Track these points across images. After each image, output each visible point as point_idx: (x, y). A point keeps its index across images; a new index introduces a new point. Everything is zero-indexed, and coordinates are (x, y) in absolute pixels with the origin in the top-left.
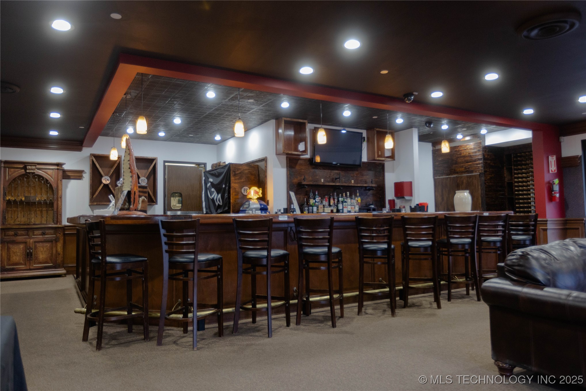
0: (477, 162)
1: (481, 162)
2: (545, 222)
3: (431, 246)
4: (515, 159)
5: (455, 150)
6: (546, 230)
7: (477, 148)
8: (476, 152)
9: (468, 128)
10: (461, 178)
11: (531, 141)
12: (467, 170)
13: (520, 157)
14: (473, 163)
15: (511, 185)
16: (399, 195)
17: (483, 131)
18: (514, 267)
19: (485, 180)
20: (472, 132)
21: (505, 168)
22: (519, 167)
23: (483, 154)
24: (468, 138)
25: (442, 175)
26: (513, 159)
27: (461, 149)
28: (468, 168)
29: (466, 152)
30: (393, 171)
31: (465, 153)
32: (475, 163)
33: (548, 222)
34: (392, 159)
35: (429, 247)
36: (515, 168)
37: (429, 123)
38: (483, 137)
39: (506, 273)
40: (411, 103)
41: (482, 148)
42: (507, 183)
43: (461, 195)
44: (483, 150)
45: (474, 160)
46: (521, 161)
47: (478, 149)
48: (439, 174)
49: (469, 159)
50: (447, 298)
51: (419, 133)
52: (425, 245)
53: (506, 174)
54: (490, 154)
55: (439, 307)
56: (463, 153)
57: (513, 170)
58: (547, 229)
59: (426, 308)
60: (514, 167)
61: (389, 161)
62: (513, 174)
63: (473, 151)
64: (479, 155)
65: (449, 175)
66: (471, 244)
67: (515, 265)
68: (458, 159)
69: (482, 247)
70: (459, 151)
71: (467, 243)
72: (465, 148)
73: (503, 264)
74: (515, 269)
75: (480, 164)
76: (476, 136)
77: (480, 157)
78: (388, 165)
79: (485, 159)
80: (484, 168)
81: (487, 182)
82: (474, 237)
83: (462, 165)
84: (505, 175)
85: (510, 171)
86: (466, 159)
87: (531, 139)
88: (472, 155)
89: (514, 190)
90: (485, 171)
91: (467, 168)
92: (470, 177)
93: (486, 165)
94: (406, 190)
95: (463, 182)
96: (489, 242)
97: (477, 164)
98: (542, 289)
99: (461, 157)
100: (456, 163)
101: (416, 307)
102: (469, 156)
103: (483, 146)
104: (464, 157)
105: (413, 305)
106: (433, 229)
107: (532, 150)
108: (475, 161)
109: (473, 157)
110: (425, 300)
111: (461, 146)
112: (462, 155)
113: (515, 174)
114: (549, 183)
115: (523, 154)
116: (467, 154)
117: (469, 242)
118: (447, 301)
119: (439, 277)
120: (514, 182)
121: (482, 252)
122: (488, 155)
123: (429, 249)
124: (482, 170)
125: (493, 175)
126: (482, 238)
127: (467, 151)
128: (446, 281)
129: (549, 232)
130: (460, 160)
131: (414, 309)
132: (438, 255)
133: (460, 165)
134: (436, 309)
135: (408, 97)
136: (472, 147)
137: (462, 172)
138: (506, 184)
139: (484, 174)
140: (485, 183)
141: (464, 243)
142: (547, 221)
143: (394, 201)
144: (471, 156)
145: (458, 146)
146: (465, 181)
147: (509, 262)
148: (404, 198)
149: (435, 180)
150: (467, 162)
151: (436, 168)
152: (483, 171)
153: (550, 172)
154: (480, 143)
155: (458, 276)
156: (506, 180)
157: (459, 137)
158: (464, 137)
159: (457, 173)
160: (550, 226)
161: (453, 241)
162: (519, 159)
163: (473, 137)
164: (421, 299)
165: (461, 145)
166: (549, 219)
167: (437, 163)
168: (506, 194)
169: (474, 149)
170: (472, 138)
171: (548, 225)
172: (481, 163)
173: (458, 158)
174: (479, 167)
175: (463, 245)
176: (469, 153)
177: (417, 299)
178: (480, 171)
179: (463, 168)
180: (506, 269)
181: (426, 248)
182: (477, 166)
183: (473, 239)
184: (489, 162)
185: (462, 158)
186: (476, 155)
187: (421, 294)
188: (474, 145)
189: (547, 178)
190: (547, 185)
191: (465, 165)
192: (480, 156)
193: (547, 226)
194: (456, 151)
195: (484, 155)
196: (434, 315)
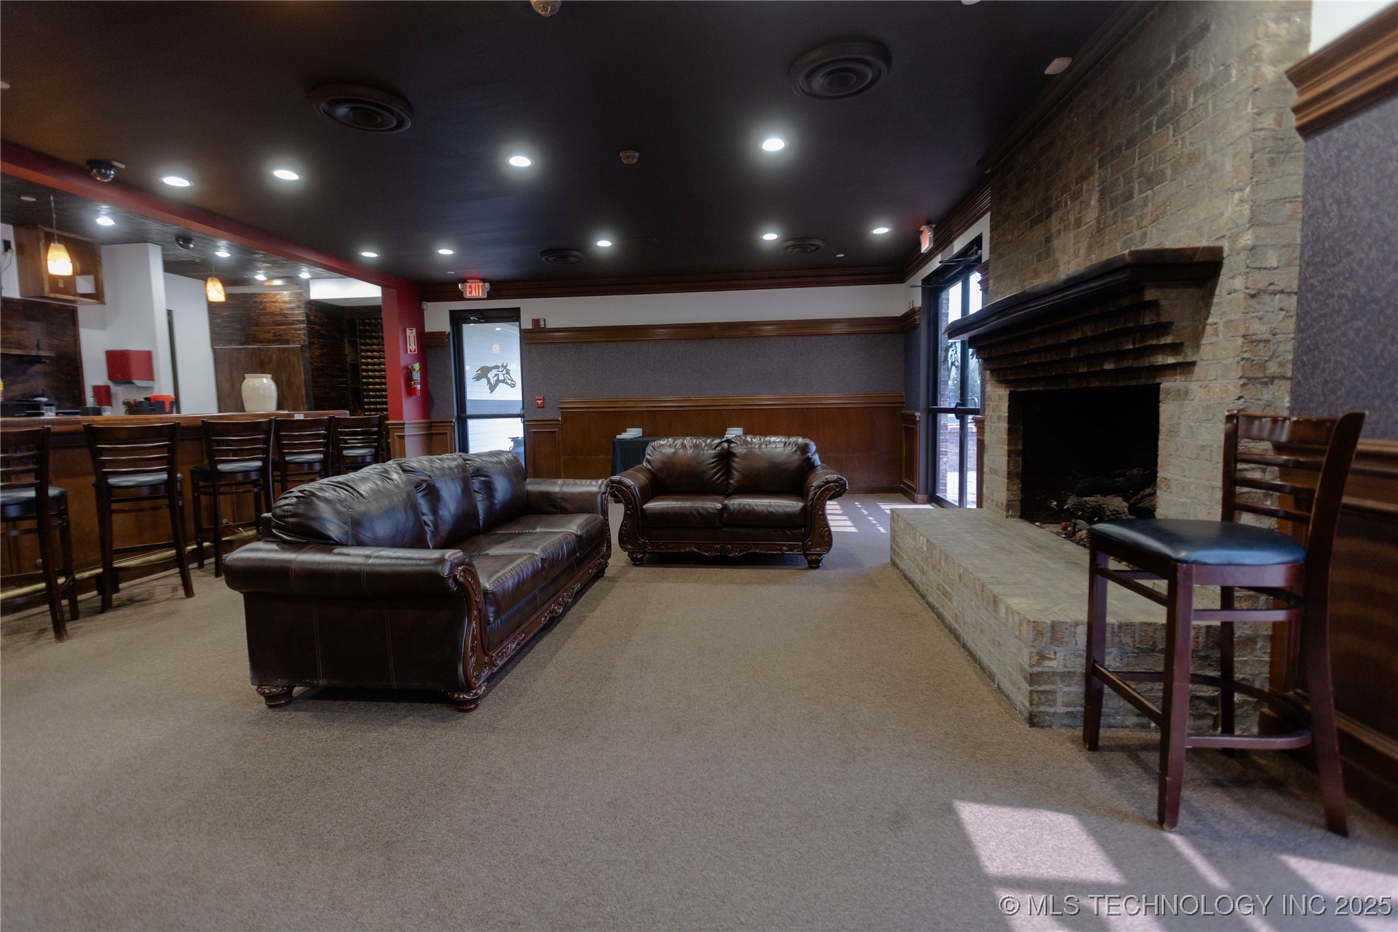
0: (296, 326)
1: (303, 326)
2: (401, 427)
3: (165, 482)
4: (361, 328)
5: (254, 300)
6: (402, 437)
7: (295, 302)
8: (293, 309)
9: (274, 263)
10: (268, 351)
11: (380, 303)
12: (279, 337)
13: (369, 325)
14: (290, 326)
15: (355, 368)
16: (119, 376)
17: (305, 275)
18: (286, 520)
19: (311, 358)
20: (282, 272)
21: (346, 341)
22: (368, 341)
23: (306, 313)
24: (278, 282)
25: (230, 344)
26: (357, 327)
27: (266, 300)
28: (281, 335)
29: (276, 306)
30: (103, 326)
31: (273, 308)
32: (292, 327)
33: (406, 426)
34: (95, 301)
35: (160, 484)
36: (362, 341)
37: (185, 239)
38: (306, 284)
39: (274, 531)
40: (110, 182)
41: (303, 302)
42: (351, 364)
43: (256, 382)
44: (306, 307)
45: (290, 322)
46: (371, 331)
47: (297, 304)
48: (223, 341)
49: (281, 319)
50: (214, 571)
51: (164, 256)
52: (152, 481)
53: (348, 349)
54: (319, 314)
55: (189, 592)
56: (270, 307)
57: (359, 344)
58: (404, 436)
59: (160, 602)
60: (360, 339)
61: (88, 304)
62: (359, 351)
63: (288, 306)
64: (299, 314)
65: (245, 344)
66: (262, 471)
67: (288, 515)
68: (261, 317)
69: (288, 473)
70: (261, 303)
71: (253, 469)
72: (274, 300)
73: (269, 515)
74: (287, 523)
75: (301, 330)
76: (292, 280)
77: (302, 318)
78: (85, 311)
79: (309, 322)
80: (309, 337)
81: (316, 362)
82: (268, 457)
83: (269, 328)
84: (347, 352)
85: (354, 345)
86: (276, 318)
87: (381, 299)
88: (287, 314)
89: (360, 377)
90: (311, 343)
91: (278, 334)
92: (285, 350)
93: (311, 333)
94: (135, 367)
95: (270, 359)
96: (301, 464)
97: (296, 330)
98: (330, 552)
99: (266, 314)
100: (257, 324)
101: (136, 604)
102: (280, 314)
103: (307, 300)
104: (272, 314)
105: (131, 601)
106: (170, 449)
107: (383, 316)
108: (292, 324)
109: (288, 316)
110: (163, 585)
111: (265, 295)
112: (268, 310)
113: (362, 351)
114: (407, 368)
115: (373, 321)
116: (278, 310)
117: (259, 467)
118: (214, 576)
119: (199, 535)
120: (360, 364)
121: (288, 481)
122: (316, 316)
123: (163, 487)
124: (304, 340)
125: (325, 350)
126: (287, 459)
127: (277, 304)
128: (211, 542)
129: (407, 440)
130: (263, 319)
131: (128, 611)
132: (196, 494)
133: (264, 328)
134: (182, 598)
135: (99, 168)
136: (287, 299)
137: (269, 341)
138: (348, 365)
139: (310, 347)
140: (311, 363)
141: (249, 469)
142: (404, 424)
143: (107, 388)
144: (284, 315)
145: (260, 294)
146: (274, 357)
147: (278, 511)
148: (131, 383)
149: (215, 352)
150: (278, 325)
151: (216, 329)
152: (307, 343)
153: (409, 352)
154: (301, 294)
155: (244, 526)
156: (349, 359)
157: (260, 277)
158: (271, 278)
159: (260, 342)
160: (409, 431)
161: (222, 467)
162: (367, 328)
163: (288, 282)
164: (155, 583)
165: (265, 292)
166: (406, 422)
167: (218, 321)
168: (349, 382)
169: (289, 302)
170: (285, 284)
171: (405, 429)
172: (304, 329)
173: (261, 314)
174: (299, 334)
175: (246, 473)
176: (281, 309)
177: (144, 586)
178: (302, 342)
179: (271, 335)
180: (273, 524)
181: (153, 487)
182: (297, 333)
183: (265, 461)
184: (317, 327)
185: (269, 317)
186: (293, 314)
187: (160, 572)
188: (291, 295)
189: (404, 361)
190: (405, 371)
191: (274, 329)
192: (301, 316)
193: (404, 432)
194: (256, 302)
195: (307, 316)
196: (169, 614)
